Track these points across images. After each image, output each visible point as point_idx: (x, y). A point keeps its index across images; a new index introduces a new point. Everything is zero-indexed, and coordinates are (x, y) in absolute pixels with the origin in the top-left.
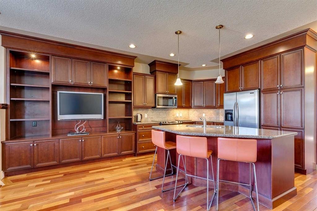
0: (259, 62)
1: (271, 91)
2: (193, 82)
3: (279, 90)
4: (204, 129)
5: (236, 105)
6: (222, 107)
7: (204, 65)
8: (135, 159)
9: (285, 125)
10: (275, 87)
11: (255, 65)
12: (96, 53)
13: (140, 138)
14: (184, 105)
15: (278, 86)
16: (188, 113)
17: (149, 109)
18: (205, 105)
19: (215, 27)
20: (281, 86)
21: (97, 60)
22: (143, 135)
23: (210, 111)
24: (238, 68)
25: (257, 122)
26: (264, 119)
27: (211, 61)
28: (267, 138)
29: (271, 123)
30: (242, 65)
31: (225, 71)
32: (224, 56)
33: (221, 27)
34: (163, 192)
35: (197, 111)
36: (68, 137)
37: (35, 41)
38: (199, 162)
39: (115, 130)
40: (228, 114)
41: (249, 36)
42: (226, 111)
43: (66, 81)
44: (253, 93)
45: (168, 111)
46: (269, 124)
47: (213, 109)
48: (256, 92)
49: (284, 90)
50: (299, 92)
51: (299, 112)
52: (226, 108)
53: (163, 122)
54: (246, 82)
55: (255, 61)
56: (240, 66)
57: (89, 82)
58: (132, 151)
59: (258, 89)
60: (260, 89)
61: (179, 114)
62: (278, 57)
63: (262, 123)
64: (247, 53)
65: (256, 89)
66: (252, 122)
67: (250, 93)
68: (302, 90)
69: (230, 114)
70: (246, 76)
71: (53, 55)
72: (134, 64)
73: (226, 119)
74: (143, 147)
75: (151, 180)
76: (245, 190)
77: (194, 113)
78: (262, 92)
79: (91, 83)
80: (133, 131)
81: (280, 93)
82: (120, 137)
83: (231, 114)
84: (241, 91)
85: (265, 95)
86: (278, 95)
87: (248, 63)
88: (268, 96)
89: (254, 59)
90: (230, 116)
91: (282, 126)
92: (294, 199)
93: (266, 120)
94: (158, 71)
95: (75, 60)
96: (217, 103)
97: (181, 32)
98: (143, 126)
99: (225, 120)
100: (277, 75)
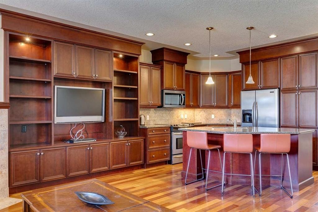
0: (278, 60)
1: (291, 90)
2: (202, 74)
3: (297, 90)
4: (235, 130)
5: (255, 104)
6: (237, 106)
7: (216, 56)
8: (149, 171)
9: (303, 125)
10: (294, 87)
11: (274, 61)
12: (102, 37)
13: (150, 145)
14: (192, 104)
15: (297, 86)
16: (194, 114)
17: (152, 109)
18: (215, 104)
19: (247, 27)
20: (299, 86)
21: (102, 46)
22: (154, 142)
23: (221, 111)
24: (257, 63)
25: (277, 123)
26: (284, 120)
27: (227, 52)
28: (295, 133)
29: (290, 124)
30: (261, 61)
31: (242, 64)
32: (243, 49)
33: (252, 28)
34: (207, 190)
35: (204, 111)
36: (74, 144)
37: (37, 22)
38: (235, 162)
39: (116, 136)
40: (245, 115)
41: (273, 36)
42: (243, 111)
43: (69, 73)
44: (273, 92)
45: (172, 111)
46: (288, 124)
47: (223, 109)
48: (276, 91)
49: (302, 91)
50: (314, 94)
51: (314, 112)
52: (243, 107)
53: (175, 125)
54: (265, 80)
55: (274, 59)
56: (259, 61)
57: (94, 75)
58: (141, 162)
59: (278, 88)
60: (279, 89)
61: (184, 115)
62: (296, 57)
63: (282, 124)
64: (267, 48)
65: (276, 88)
66: (272, 123)
67: (271, 92)
68: (316, 91)
69: (248, 115)
70: (265, 73)
71: (56, 40)
72: (141, 52)
73: (244, 120)
74: (154, 156)
75: (186, 184)
76: (277, 182)
77: (200, 114)
78: (282, 91)
79: (95, 76)
80: (140, 136)
81: (298, 94)
82: (129, 144)
83: (250, 115)
84: (259, 90)
85: (284, 94)
86: (296, 95)
87: (267, 60)
88: (287, 95)
89: (274, 56)
90: (248, 116)
91: (300, 126)
92: (313, 186)
93: (285, 121)
94: (165, 61)
95: (78, 46)
96: (231, 102)
97: (212, 28)
98: (154, 130)
99: (243, 122)
100: (295, 75)
